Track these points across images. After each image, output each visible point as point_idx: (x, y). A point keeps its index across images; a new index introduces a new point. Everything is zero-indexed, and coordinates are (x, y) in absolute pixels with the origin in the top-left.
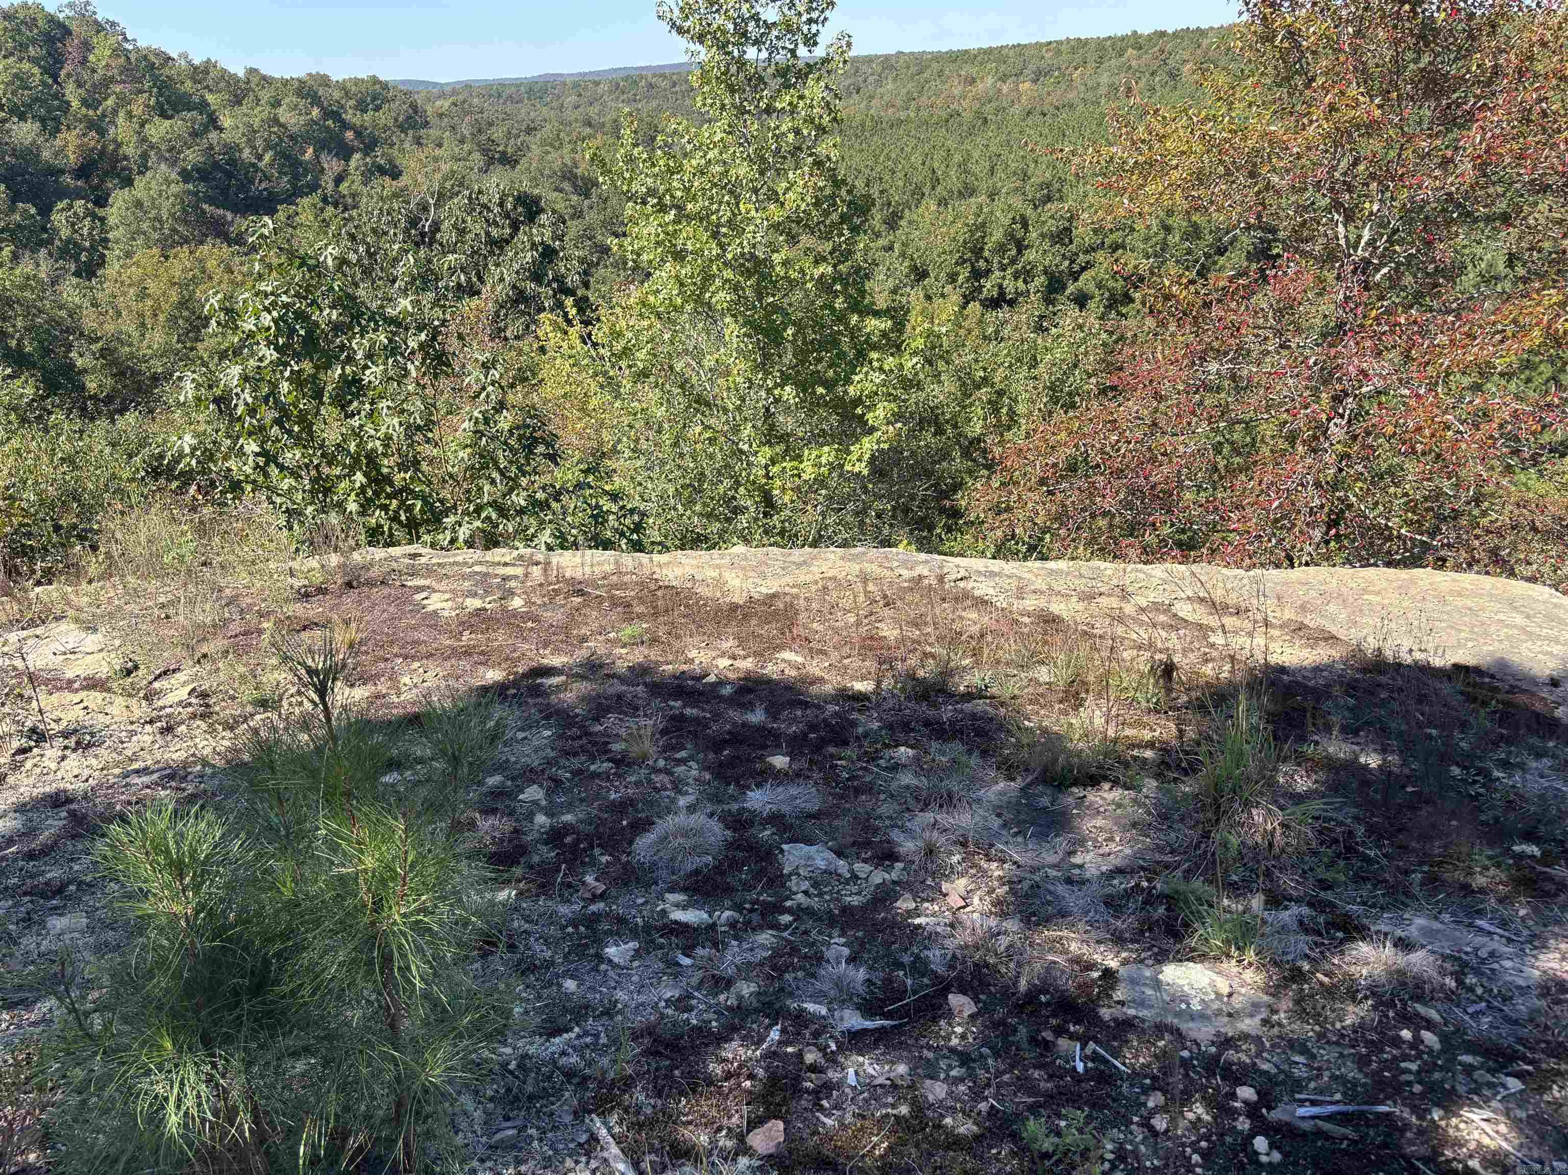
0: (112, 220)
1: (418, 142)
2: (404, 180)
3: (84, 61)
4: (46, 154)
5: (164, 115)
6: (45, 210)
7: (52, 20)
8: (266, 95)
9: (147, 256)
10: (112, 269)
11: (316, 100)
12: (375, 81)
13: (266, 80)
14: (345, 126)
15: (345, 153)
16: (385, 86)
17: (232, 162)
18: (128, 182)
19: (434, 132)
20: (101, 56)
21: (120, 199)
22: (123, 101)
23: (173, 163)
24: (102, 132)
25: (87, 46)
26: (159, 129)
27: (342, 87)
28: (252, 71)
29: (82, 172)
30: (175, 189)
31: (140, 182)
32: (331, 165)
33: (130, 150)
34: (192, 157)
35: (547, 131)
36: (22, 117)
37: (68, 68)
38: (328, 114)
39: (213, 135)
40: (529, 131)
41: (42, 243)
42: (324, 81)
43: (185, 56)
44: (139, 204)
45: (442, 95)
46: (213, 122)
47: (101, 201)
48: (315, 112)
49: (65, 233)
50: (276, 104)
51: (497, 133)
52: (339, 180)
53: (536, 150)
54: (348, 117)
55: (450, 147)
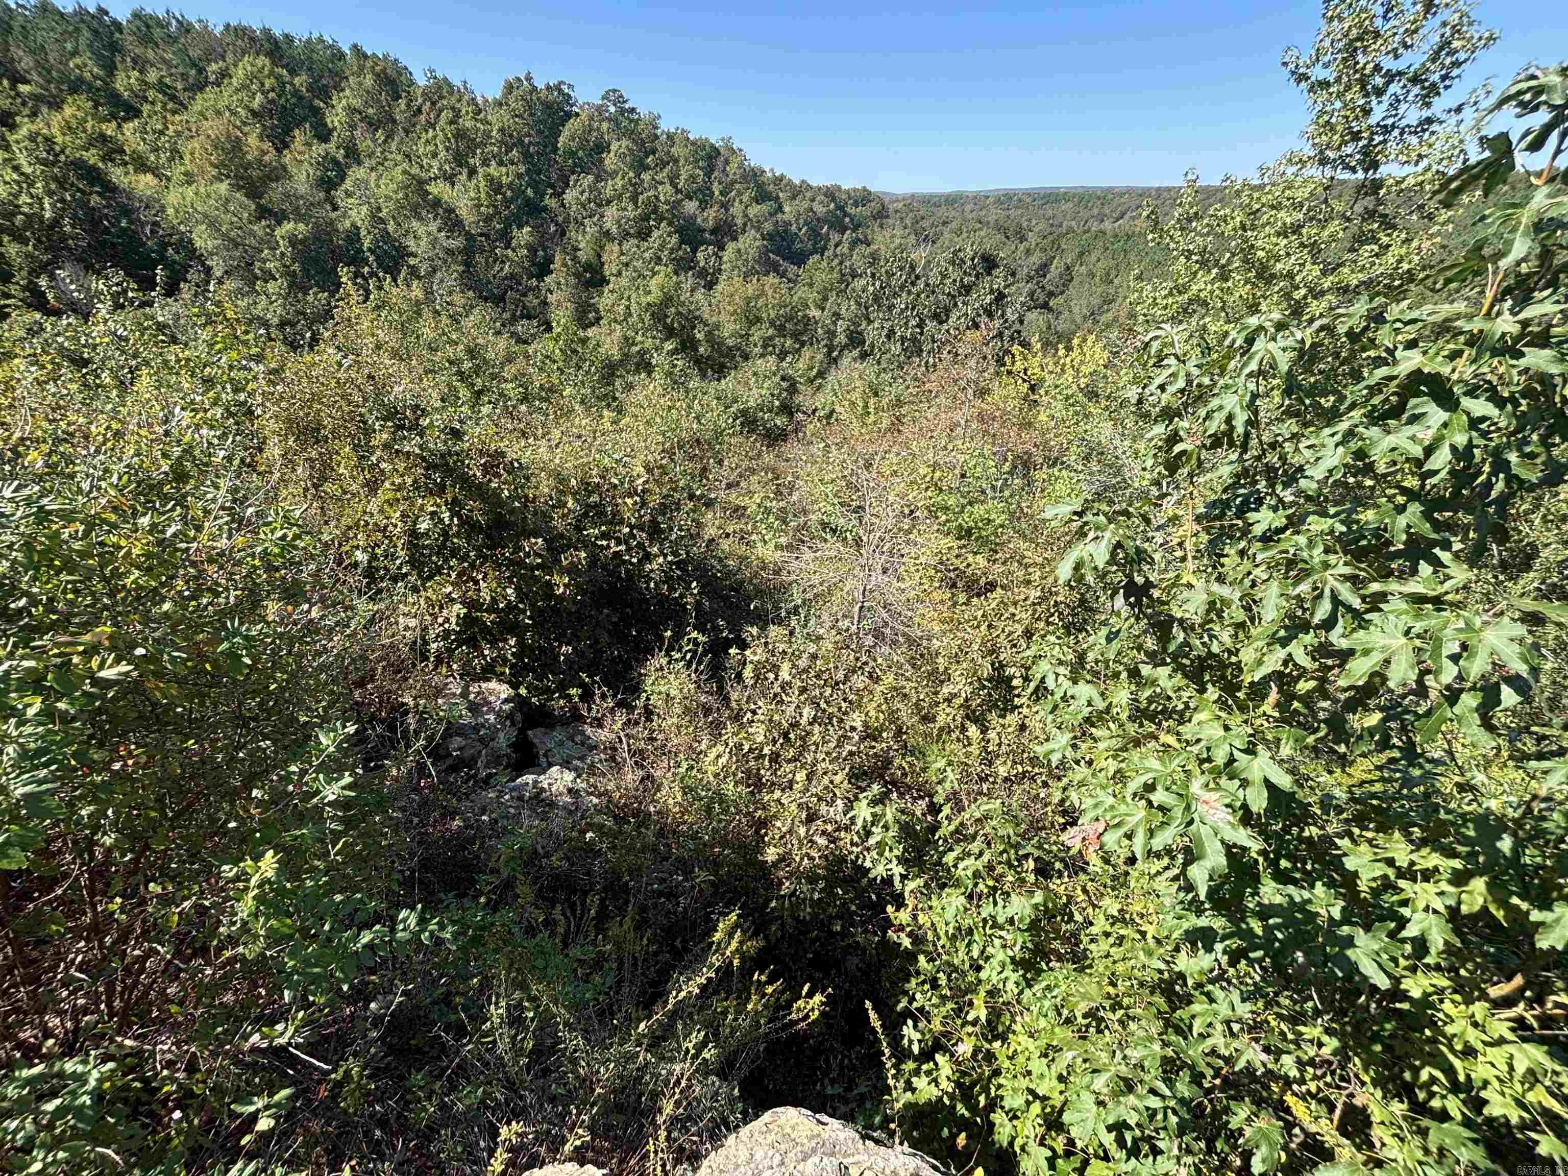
0: (725, 259)
1: (881, 226)
2: (874, 247)
3: (724, 170)
4: (699, 220)
5: (758, 203)
6: (694, 251)
7: (712, 146)
8: (808, 195)
9: (737, 281)
10: (719, 287)
11: (833, 199)
12: (865, 189)
13: (810, 187)
14: (846, 214)
15: (843, 230)
16: (870, 193)
17: (785, 231)
18: (735, 239)
19: (890, 221)
20: (732, 168)
21: (731, 247)
22: (740, 194)
23: (758, 229)
24: (727, 210)
25: (727, 162)
26: (754, 210)
27: (848, 192)
28: (803, 181)
29: (713, 232)
30: (758, 243)
31: (741, 239)
32: (835, 237)
33: (739, 221)
34: (768, 226)
35: (954, 225)
36: (691, 199)
37: (716, 174)
38: (838, 207)
39: (779, 216)
40: (945, 223)
41: (691, 268)
42: (839, 188)
43: (772, 170)
44: (739, 251)
45: (898, 201)
46: (780, 209)
47: (722, 248)
48: (832, 206)
49: (702, 264)
50: (813, 200)
51: (925, 224)
52: (836, 246)
53: (946, 235)
54: (848, 210)
55: (898, 232)
